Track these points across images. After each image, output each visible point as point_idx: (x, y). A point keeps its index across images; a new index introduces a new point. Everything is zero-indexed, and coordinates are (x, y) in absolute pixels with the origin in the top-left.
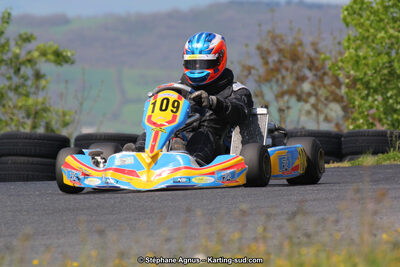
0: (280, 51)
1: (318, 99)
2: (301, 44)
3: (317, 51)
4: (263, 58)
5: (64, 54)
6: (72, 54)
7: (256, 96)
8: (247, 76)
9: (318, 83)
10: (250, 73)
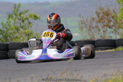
0: (103, 13)
1: (116, 28)
2: (109, 10)
3: (114, 12)
4: (97, 15)
5: (37, 16)
6: (39, 16)
7: (96, 27)
8: (93, 21)
9: (115, 22)
10: (94, 20)
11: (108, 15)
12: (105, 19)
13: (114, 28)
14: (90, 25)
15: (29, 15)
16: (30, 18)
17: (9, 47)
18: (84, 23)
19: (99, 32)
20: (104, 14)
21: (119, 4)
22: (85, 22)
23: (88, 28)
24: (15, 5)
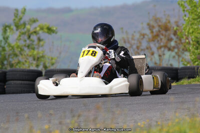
0: (159, 26)
1: (179, 50)
2: (169, 22)
3: (178, 26)
4: (150, 29)
5: (52, 29)
6: (56, 29)
7: (147, 48)
8: (142, 39)
9: (179, 42)
10: (144, 37)
11: (166, 29)
12: (162, 37)
13: (176, 50)
14: (139, 45)
15: (39, 26)
16: (41, 32)
17: (7, 76)
18: (129, 42)
19: (153, 57)
20: (161, 28)
21: (184, 10)
22: (130, 40)
23: (134, 50)
24: (17, 10)
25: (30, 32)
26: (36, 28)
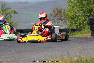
0: (57, 11)
1: (65, 20)
2: (61, 9)
3: (65, 11)
4: (54, 12)
6: (17, 12)
7: (53, 20)
8: (51, 16)
11: (60, 12)
12: (58, 15)
13: (64, 20)
15: (11, 11)
16: (11, 13)
19: (55, 23)
25: (7, 13)
26: (9, 11)
